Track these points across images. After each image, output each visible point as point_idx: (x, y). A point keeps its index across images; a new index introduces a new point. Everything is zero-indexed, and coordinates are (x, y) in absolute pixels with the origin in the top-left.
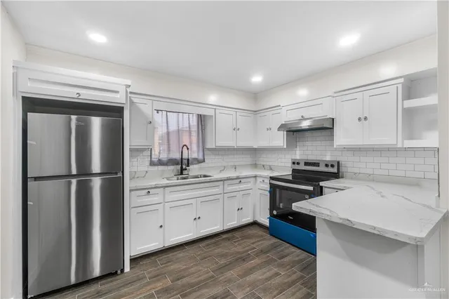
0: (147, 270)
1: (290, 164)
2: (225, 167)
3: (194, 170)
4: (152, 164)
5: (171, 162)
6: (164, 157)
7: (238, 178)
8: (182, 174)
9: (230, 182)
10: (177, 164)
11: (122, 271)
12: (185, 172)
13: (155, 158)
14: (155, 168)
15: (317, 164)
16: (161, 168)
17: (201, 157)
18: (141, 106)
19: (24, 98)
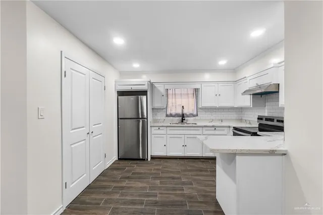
0: (155, 162)
1: (257, 120)
2: (213, 120)
3: (190, 120)
4: (167, 116)
5: (177, 115)
6: (173, 112)
7: (213, 126)
8: (182, 122)
9: (207, 128)
10: (180, 117)
11: (147, 159)
12: (184, 121)
13: (168, 113)
14: (169, 118)
15: (272, 120)
16: (171, 118)
17: (195, 113)
18: (159, 88)
19: (118, 92)
